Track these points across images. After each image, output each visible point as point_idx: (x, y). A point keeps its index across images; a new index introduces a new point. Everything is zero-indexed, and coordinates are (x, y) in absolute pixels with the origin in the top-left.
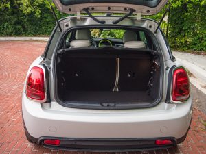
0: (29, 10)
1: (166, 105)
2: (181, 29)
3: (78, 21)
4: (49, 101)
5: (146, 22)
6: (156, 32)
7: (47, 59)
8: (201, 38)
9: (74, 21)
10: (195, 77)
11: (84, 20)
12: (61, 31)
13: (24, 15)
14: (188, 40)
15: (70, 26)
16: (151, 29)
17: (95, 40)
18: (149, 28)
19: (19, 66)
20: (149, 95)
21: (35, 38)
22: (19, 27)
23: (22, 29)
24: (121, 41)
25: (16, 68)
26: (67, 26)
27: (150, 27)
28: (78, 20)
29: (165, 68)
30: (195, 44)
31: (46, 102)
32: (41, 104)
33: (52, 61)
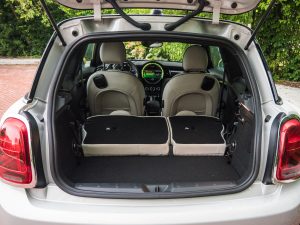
0: (31, 14)
1: (264, 187)
2: (271, 47)
3: (97, 25)
4: (42, 184)
5: (230, 28)
6: (246, 49)
7: (35, 102)
9: (89, 23)
11: (109, 21)
12: (64, 44)
13: (24, 22)
14: (281, 65)
15: (81, 35)
16: (238, 42)
17: (136, 63)
18: (233, 40)
20: (229, 163)
22: (17, 42)
23: (22, 46)
24: (180, 65)
26: (75, 34)
27: (237, 37)
28: (97, 22)
29: (264, 117)
30: (291, 71)
31: (37, 187)
32: (27, 191)
33: (47, 106)
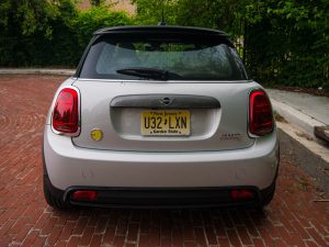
8: (294, 68)
10: (286, 122)
14: (276, 71)
19: (23, 108)
21: (43, 71)
25: (18, 111)
30: (287, 77)
